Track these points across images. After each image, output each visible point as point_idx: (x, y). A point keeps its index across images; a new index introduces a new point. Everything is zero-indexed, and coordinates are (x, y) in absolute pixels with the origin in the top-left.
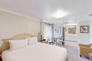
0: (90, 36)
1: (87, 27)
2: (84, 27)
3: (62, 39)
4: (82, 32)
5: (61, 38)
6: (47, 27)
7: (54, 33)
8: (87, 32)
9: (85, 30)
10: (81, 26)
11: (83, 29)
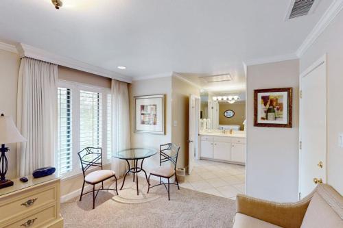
0: (298, 145)
1: (285, 94)
2: (272, 95)
3: (168, 158)
4: (260, 121)
5: (168, 153)
6: (109, 96)
7: (139, 126)
8: (285, 121)
9: (274, 112)
10: (257, 92)
11: (265, 105)
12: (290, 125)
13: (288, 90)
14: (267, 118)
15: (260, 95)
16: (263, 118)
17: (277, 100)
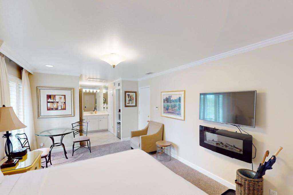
1: (135, 94)
2: (131, 94)
4: (127, 105)
8: (134, 104)
9: (131, 101)
10: (126, 92)
11: (129, 98)
12: (136, 106)
13: (135, 92)
14: (129, 103)
15: (127, 93)
16: (128, 104)
17: (132, 96)
